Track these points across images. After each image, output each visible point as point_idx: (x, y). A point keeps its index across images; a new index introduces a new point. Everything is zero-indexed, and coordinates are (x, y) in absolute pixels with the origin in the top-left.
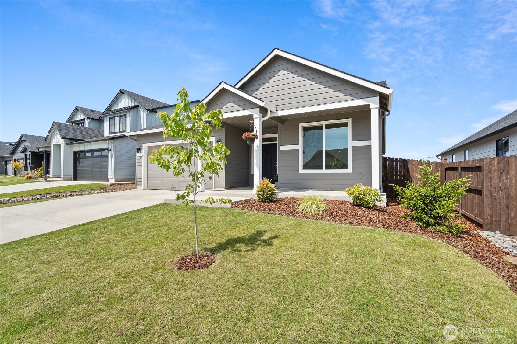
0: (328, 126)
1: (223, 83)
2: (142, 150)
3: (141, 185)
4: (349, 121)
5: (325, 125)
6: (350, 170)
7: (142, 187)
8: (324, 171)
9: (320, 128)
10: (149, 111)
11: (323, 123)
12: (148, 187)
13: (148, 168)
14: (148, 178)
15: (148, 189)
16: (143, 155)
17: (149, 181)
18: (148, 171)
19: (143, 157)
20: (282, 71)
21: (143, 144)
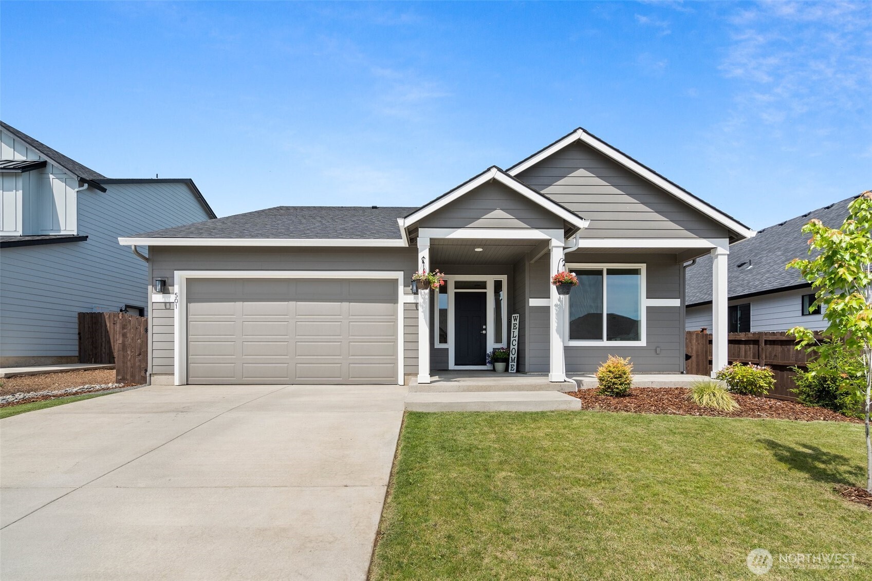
0: (610, 272)
1: (494, 170)
2: (173, 285)
3: (173, 374)
4: (643, 267)
5: (607, 269)
6: (643, 342)
7: (177, 379)
8: (605, 343)
9: (599, 273)
10: (86, 186)
11: (604, 267)
12: (190, 379)
13: (190, 333)
14: (189, 357)
15: (189, 383)
16: (178, 298)
17: (192, 365)
18: (189, 340)
19: (178, 304)
20: (582, 170)
21: (176, 272)
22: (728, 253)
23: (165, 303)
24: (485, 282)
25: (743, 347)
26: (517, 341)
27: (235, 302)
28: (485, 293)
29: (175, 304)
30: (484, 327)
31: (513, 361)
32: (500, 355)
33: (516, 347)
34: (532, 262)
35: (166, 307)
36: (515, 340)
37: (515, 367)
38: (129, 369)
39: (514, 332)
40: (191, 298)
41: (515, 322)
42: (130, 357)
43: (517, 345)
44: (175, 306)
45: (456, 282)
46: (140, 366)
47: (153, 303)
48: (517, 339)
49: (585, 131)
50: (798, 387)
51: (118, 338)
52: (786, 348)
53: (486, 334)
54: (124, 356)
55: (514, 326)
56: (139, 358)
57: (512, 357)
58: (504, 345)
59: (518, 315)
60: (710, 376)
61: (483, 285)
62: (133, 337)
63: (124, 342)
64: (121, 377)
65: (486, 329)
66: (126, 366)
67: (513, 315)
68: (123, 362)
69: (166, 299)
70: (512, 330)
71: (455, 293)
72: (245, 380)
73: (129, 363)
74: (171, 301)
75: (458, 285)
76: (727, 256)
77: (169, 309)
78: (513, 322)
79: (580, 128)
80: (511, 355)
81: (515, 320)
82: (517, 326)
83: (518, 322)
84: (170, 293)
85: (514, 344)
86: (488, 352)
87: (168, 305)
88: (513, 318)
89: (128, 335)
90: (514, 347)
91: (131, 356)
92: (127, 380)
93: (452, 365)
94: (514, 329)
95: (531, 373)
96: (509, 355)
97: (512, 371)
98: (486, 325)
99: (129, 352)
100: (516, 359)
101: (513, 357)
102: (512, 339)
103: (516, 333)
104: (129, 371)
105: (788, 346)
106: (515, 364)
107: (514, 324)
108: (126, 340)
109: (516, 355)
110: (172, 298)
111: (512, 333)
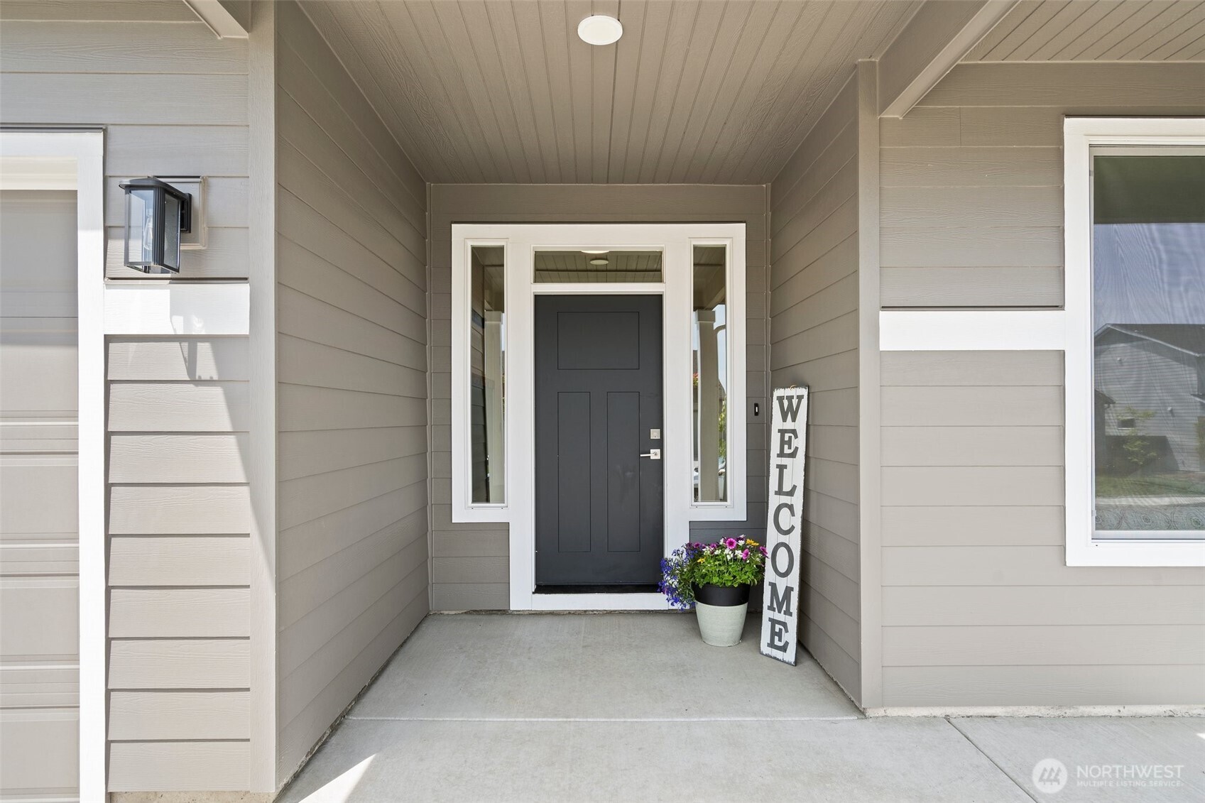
24: (658, 256)
26: (799, 511)
28: (658, 300)
30: (655, 434)
31: (781, 603)
32: (720, 574)
33: (795, 541)
34: (894, 113)
36: (791, 507)
37: (791, 637)
39: (781, 468)
41: (789, 425)
43: (798, 531)
45: (539, 256)
48: (797, 501)
53: (661, 462)
55: (783, 443)
57: (773, 586)
58: (735, 509)
59: (804, 392)
61: (649, 266)
65: (660, 444)
67: (778, 393)
70: (774, 461)
71: (539, 299)
75: (547, 266)
78: (777, 423)
80: (769, 575)
81: (790, 412)
82: (800, 443)
83: (800, 424)
85: (785, 527)
86: (668, 554)
88: (776, 404)
90: (783, 539)
93: (523, 595)
94: (781, 455)
95: (894, 712)
96: (761, 570)
97: (779, 654)
98: (660, 426)
100: (794, 596)
101: (782, 585)
102: (774, 501)
103: (795, 474)
106: (792, 622)
107: (782, 432)
109: (794, 580)
111: (774, 472)
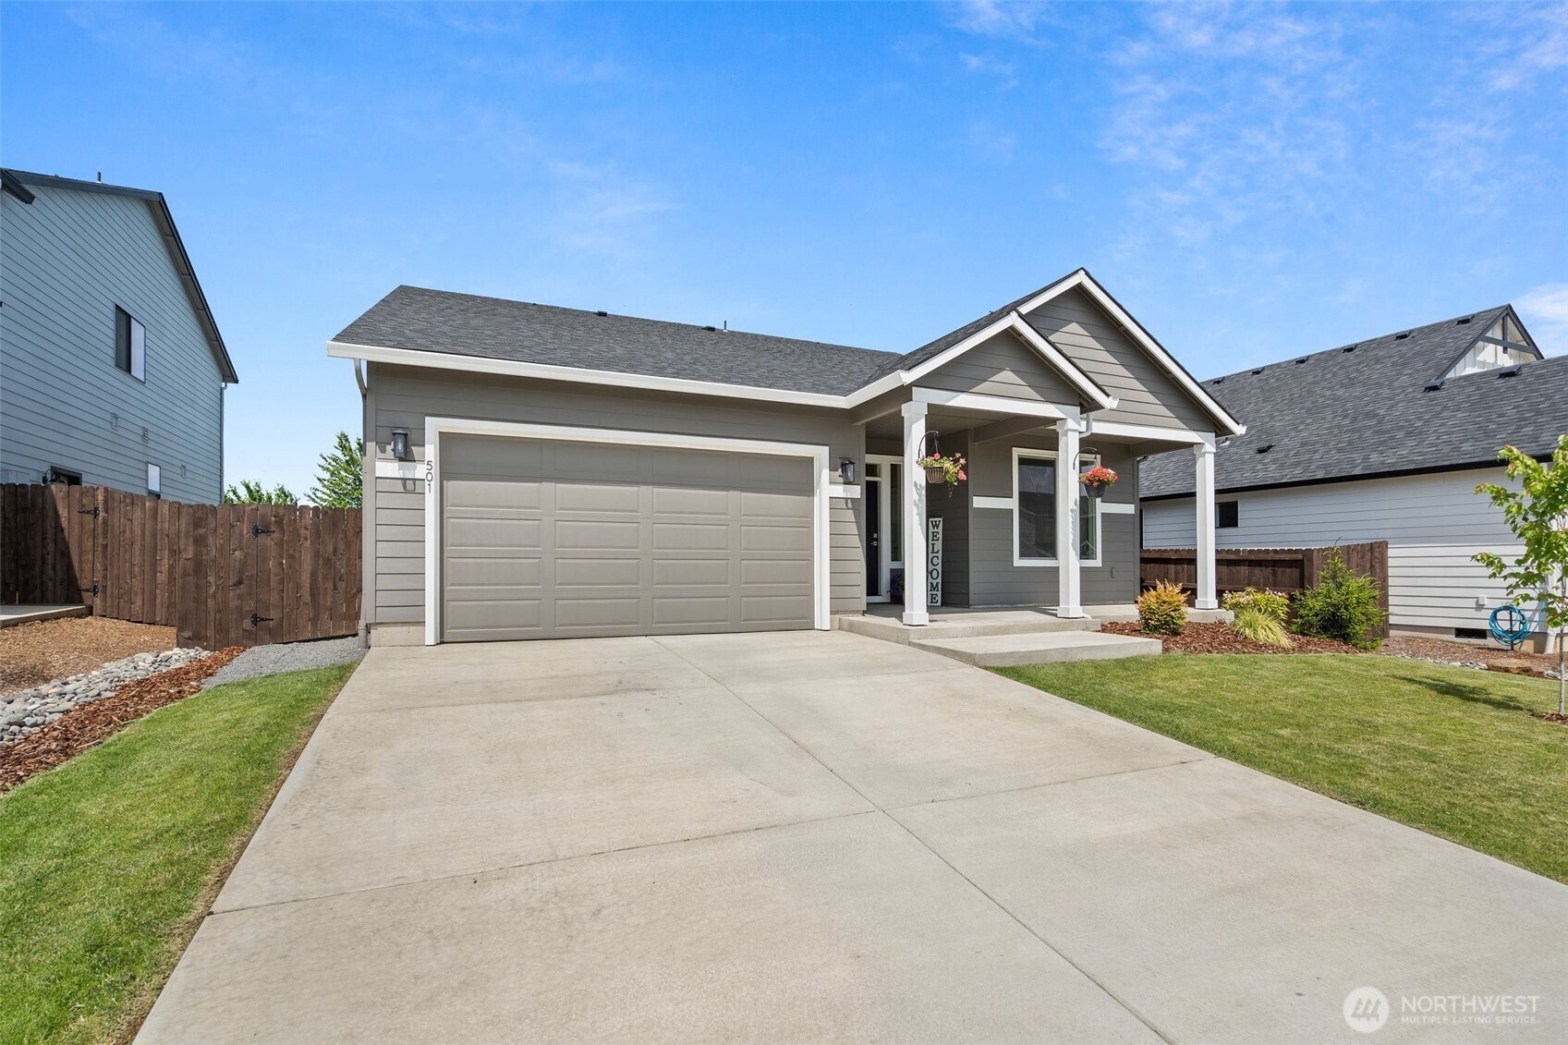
2: (422, 445)
3: (422, 623)
6: (1098, 562)
7: (430, 633)
12: (447, 631)
13: (447, 540)
14: (447, 588)
15: (445, 640)
16: (432, 471)
17: (452, 603)
18: (445, 555)
19: (432, 484)
20: (1074, 324)
21: (427, 419)
22: (1215, 451)
23: (404, 480)
24: (878, 466)
25: (1172, 567)
26: (940, 558)
27: (540, 482)
28: (877, 483)
29: (427, 482)
30: (875, 536)
31: (934, 588)
33: (939, 568)
35: (405, 488)
36: (937, 557)
37: (939, 598)
38: (212, 615)
39: (933, 545)
40: (448, 471)
41: (936, 530)
42: (214, 588)
43: (940, 564)
44: (427, 487)
46: (239, 609)
47: (377, 478)
48: (940, 555)
49: (1087, 274)
50: (1302, 617)
51: (182, 547)
52: (1234, 569)
54: (198, 587)
55: (933, 536)
56: (238, 591)
57: (932, 583)
59: (941, 519)
60: (1194, 606)
62: (222, 545)
63: (197, 555)
64: (191, 634)
65: (876, 539)
66: (204, 608)
67: (931, 520)
68: (197, 600)
69: (407, 472)
72: (561, 630)
73: (211, 602)
74: (416, 477)
76: (1213, 455)
77: (413, 492)
78: (931, 530)
79: (1082, 269)
81: (936, 526)
82: (940, 536)
83: (940, 530)
84: (415, 461)
85: (934, 563)
86: (883, 575)
87: (410, 485)
88: (930, 524)
89: (211, 540)
90: (935, 567)
91: (217, 586)
92: (206, 638)
94: (933, 540)
98: (877, 532)
99: (211, 579)
100: (940, 585)
101: (935, 582)
103: (939, 547)
104: (211, 618)
105: (1237, 568)
106: (939, 593)
107: (933, 533)
108: (204, 551)
109: (939, 580)
110: (420, 471)
111: (930, 546)
